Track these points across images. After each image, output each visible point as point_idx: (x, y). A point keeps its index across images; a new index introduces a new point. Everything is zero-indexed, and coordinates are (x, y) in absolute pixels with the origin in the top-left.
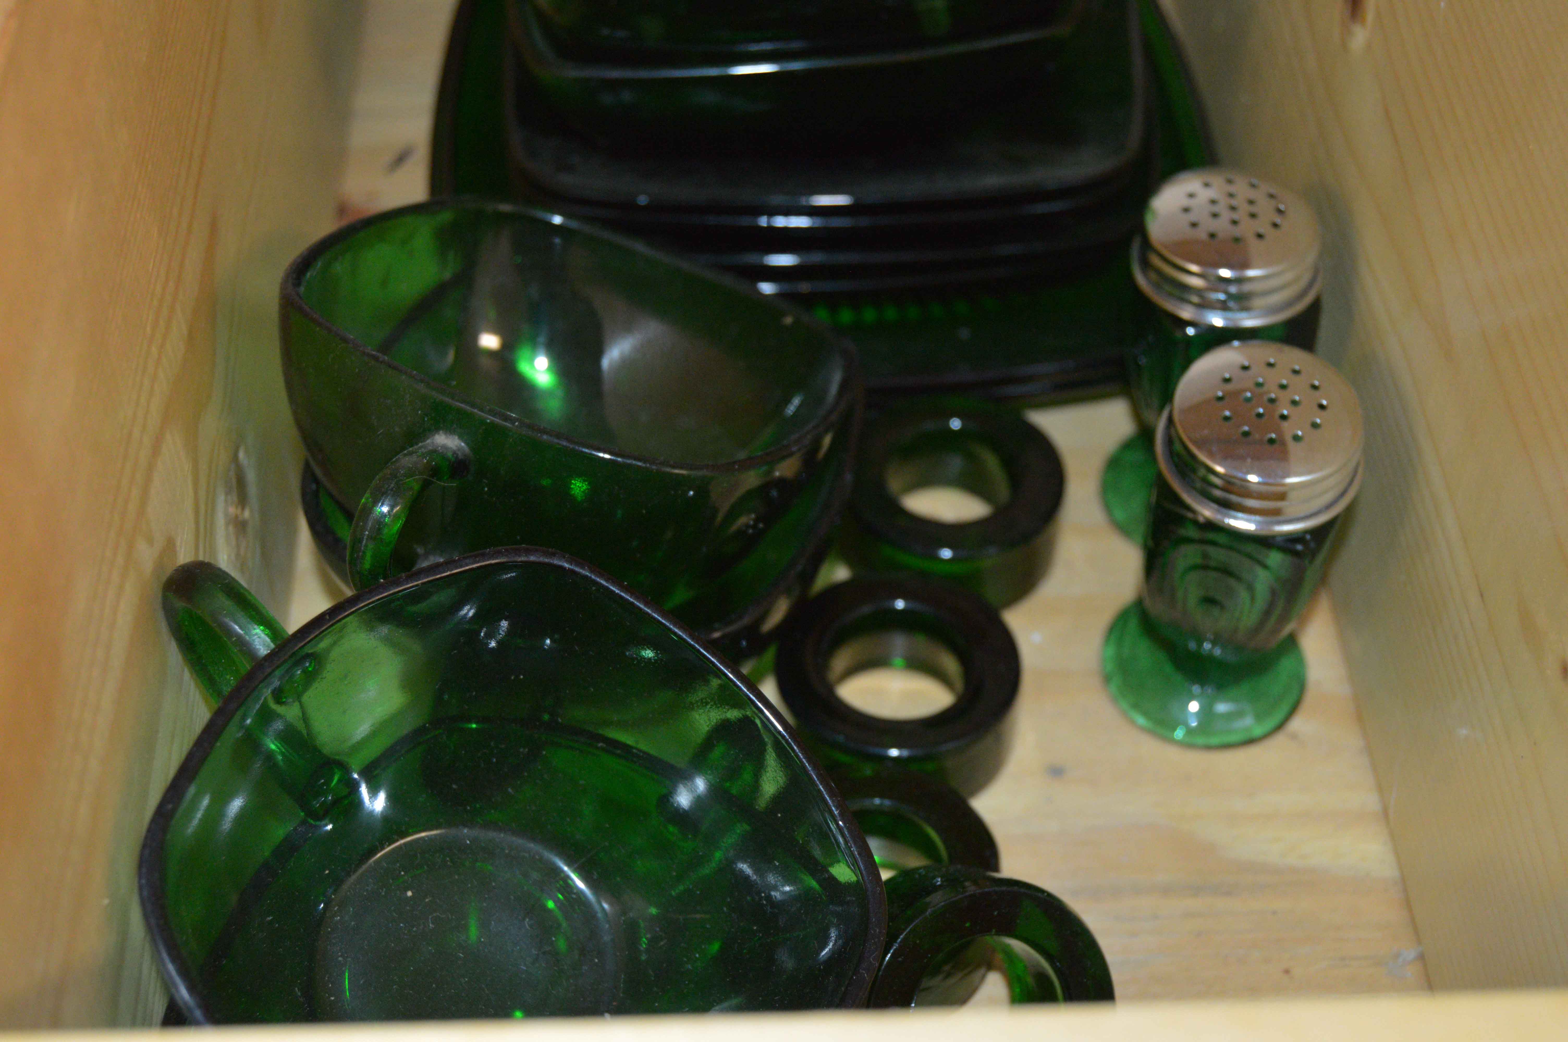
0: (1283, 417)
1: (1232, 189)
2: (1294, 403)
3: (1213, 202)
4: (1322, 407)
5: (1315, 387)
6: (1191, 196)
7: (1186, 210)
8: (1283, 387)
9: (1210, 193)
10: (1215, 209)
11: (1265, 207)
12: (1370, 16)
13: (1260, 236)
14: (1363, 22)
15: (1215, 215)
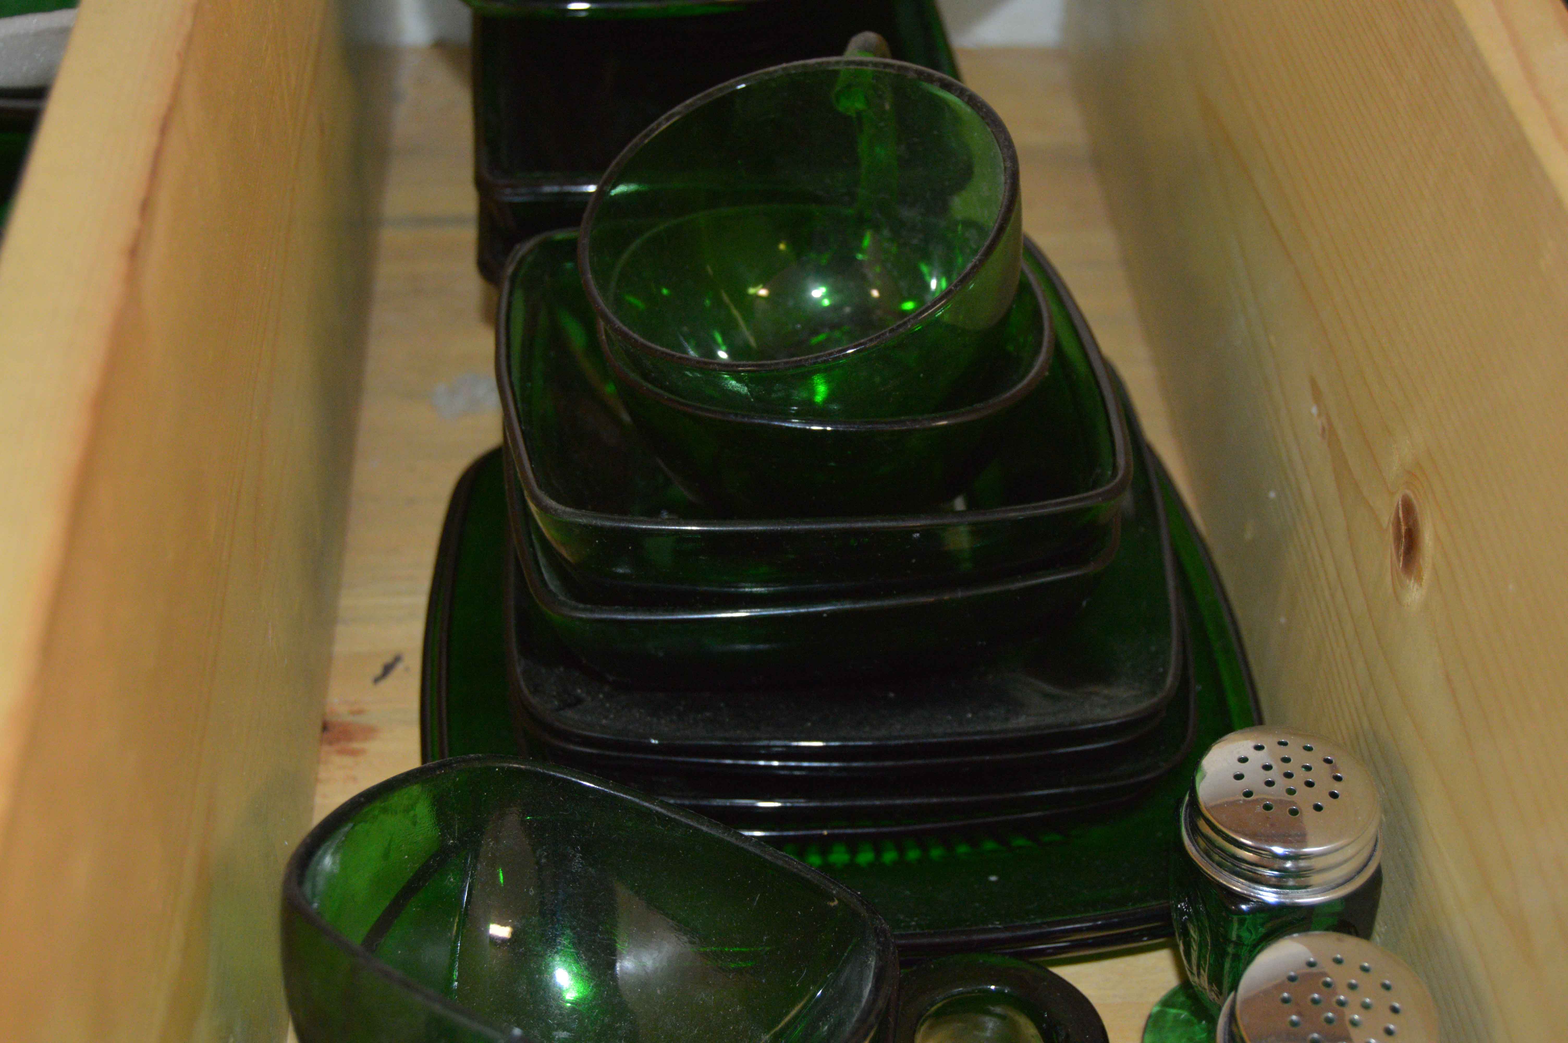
0: (1354, 1024)
1: (1285, 752)
2: (1366, 1007)
3: (1267, 768)
4: (1395, 1010)
5: (1387, 987)
6: (1243, 760)
7: (1239, 777)
8: (1352, 987)
9: (1263, 757)
10: (1270, 775)
11: (1321, 774)
12: (1426, 575)
13: (1318, 808)
14: (1419, 579)
15: (1270, 784)
